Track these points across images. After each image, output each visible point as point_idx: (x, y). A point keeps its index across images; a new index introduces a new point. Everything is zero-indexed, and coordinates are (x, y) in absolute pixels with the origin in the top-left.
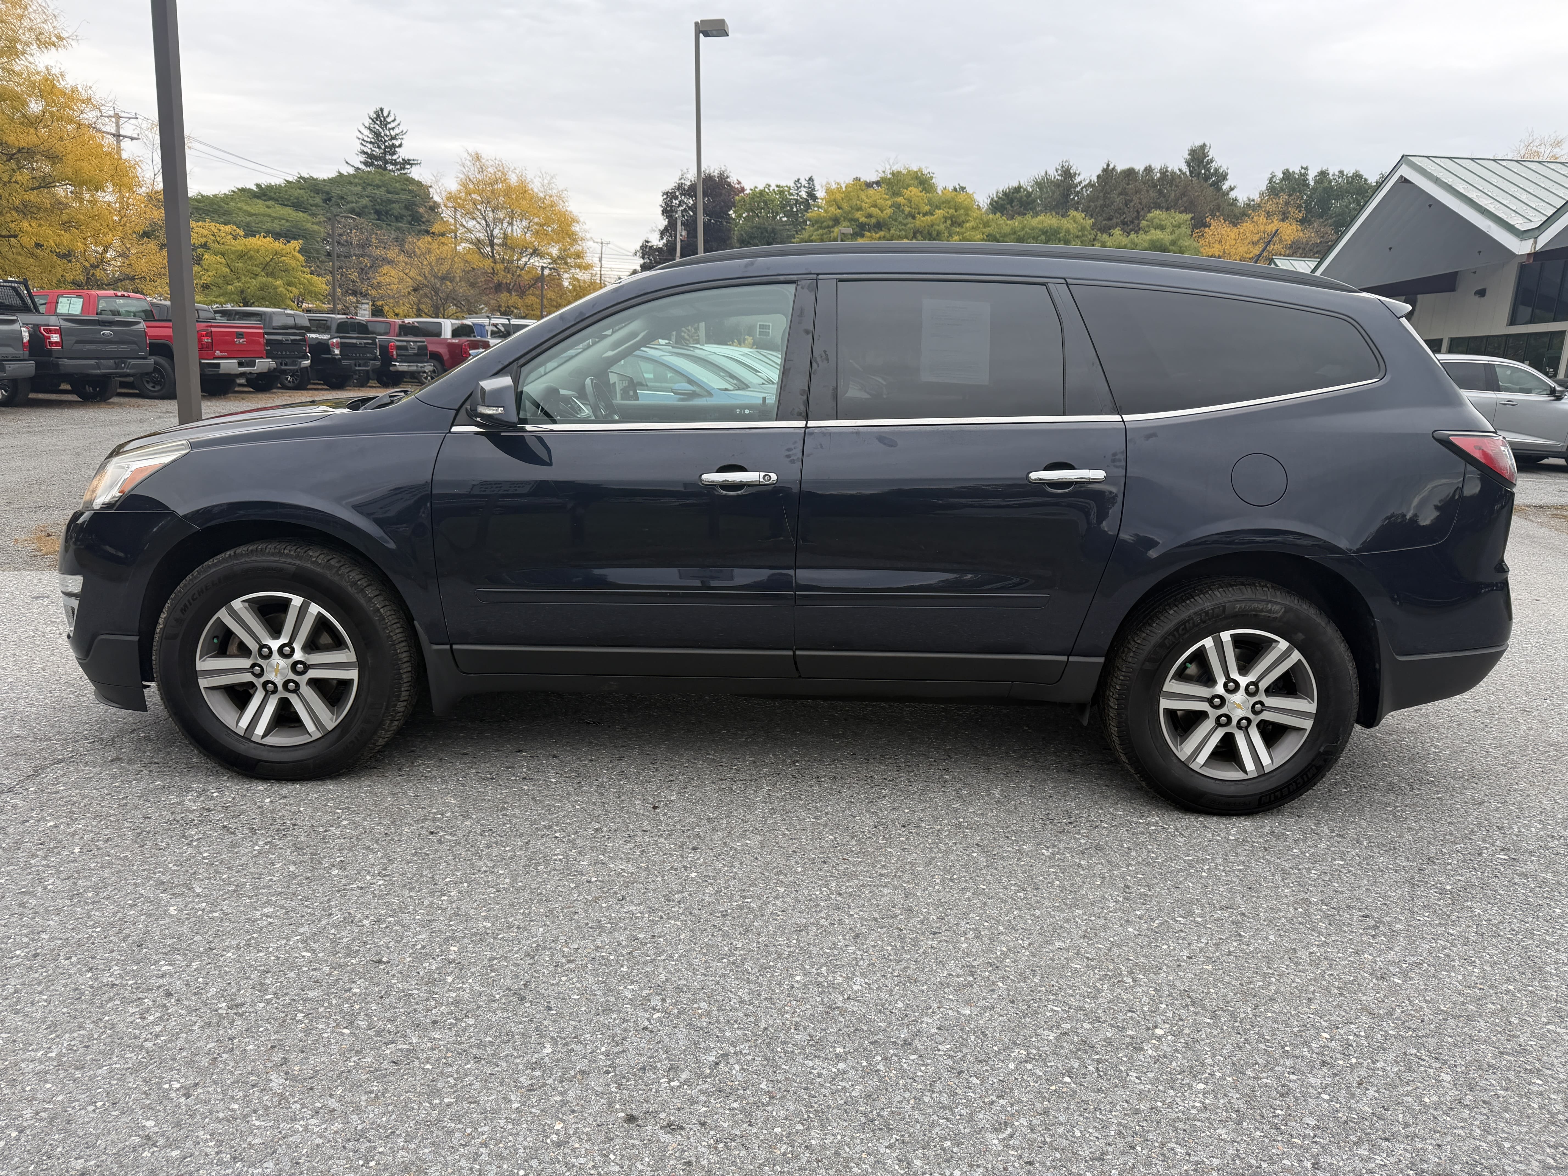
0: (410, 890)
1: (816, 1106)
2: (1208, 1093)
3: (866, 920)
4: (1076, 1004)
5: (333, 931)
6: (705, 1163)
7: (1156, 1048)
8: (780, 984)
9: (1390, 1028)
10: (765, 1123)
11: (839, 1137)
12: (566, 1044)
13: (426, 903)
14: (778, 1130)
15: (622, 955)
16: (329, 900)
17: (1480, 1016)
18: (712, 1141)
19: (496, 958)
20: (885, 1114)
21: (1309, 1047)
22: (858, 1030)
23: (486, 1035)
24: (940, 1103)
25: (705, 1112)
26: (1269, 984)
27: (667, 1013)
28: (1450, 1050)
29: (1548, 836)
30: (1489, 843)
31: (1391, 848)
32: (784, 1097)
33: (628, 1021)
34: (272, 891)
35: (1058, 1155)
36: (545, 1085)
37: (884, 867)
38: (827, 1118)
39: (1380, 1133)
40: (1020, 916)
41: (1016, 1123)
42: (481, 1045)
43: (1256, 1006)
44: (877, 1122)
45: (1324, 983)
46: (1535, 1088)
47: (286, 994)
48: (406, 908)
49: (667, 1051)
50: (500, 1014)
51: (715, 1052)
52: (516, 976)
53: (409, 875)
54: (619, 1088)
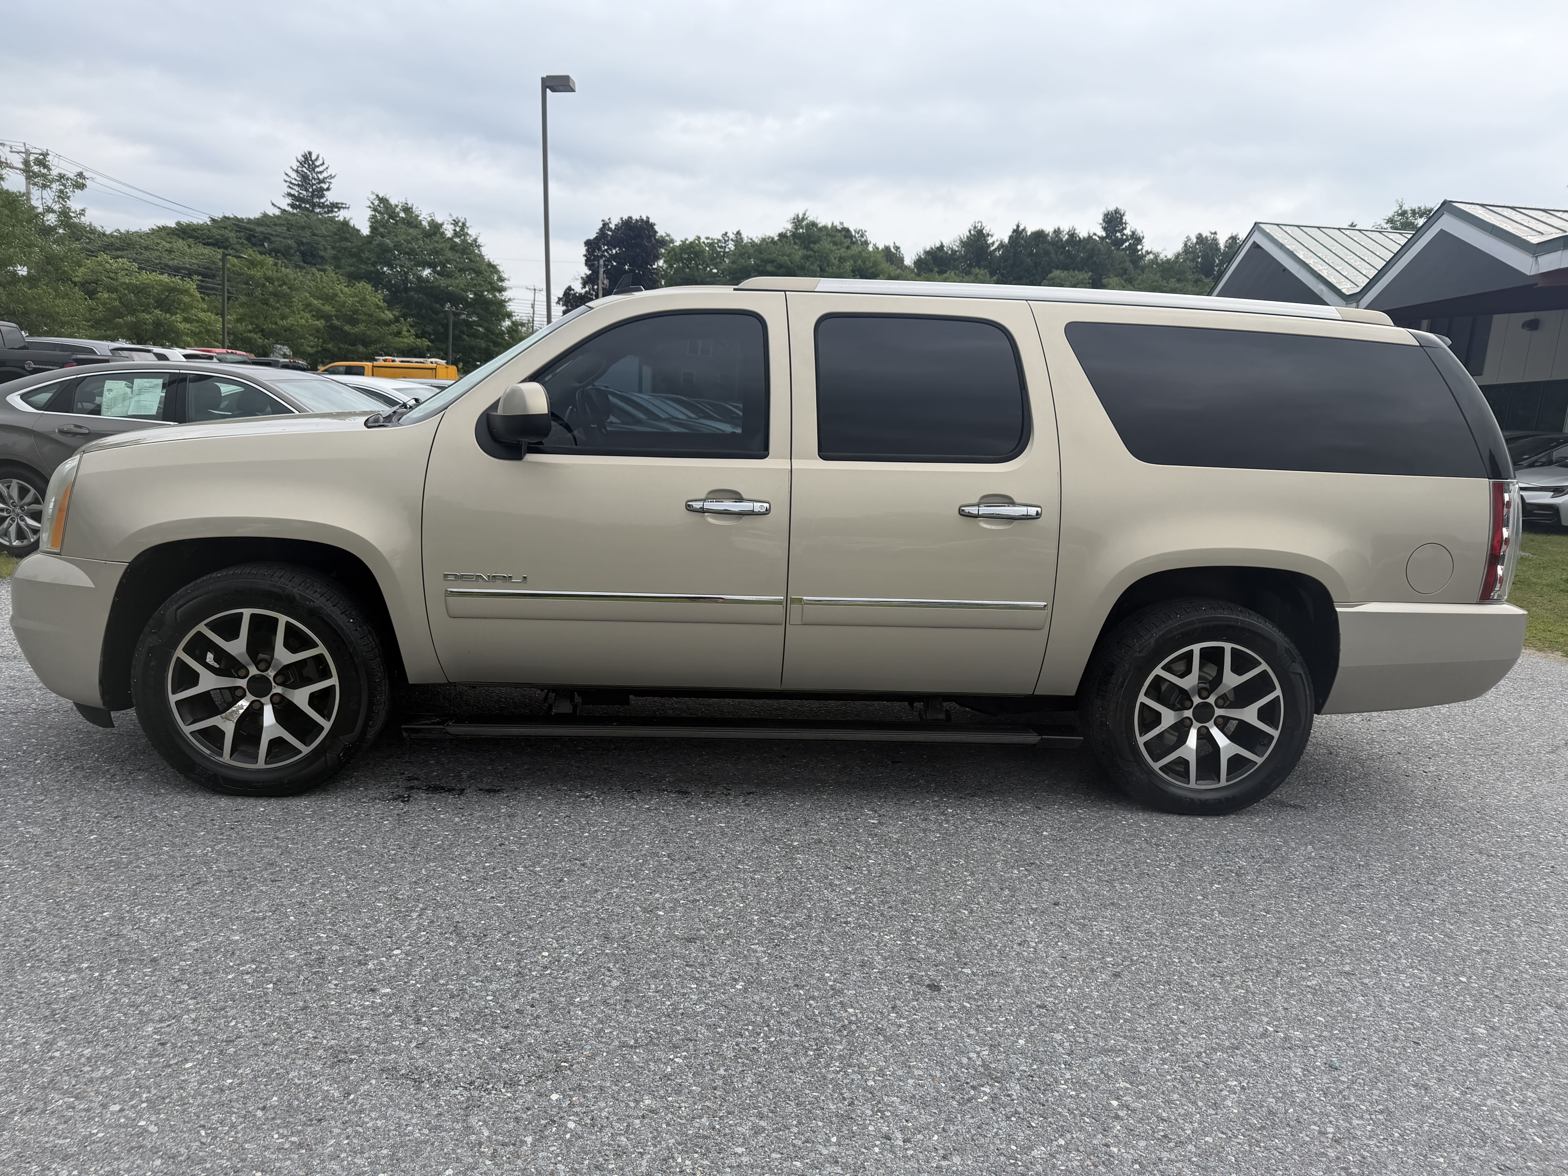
2: (387, 995)
4: (345, 932)
7: (379, 963)
8: (83, 918)
9: (611, 948)
21: (519, 962)
22: (118, 950)
24: (133, 1002)
35: (195, 1038)
39: (507, 1022)
40: (372, 868)
41: (185, 1017)
44: (58, 1016)
45: (593, 915)
46: (684, 991)
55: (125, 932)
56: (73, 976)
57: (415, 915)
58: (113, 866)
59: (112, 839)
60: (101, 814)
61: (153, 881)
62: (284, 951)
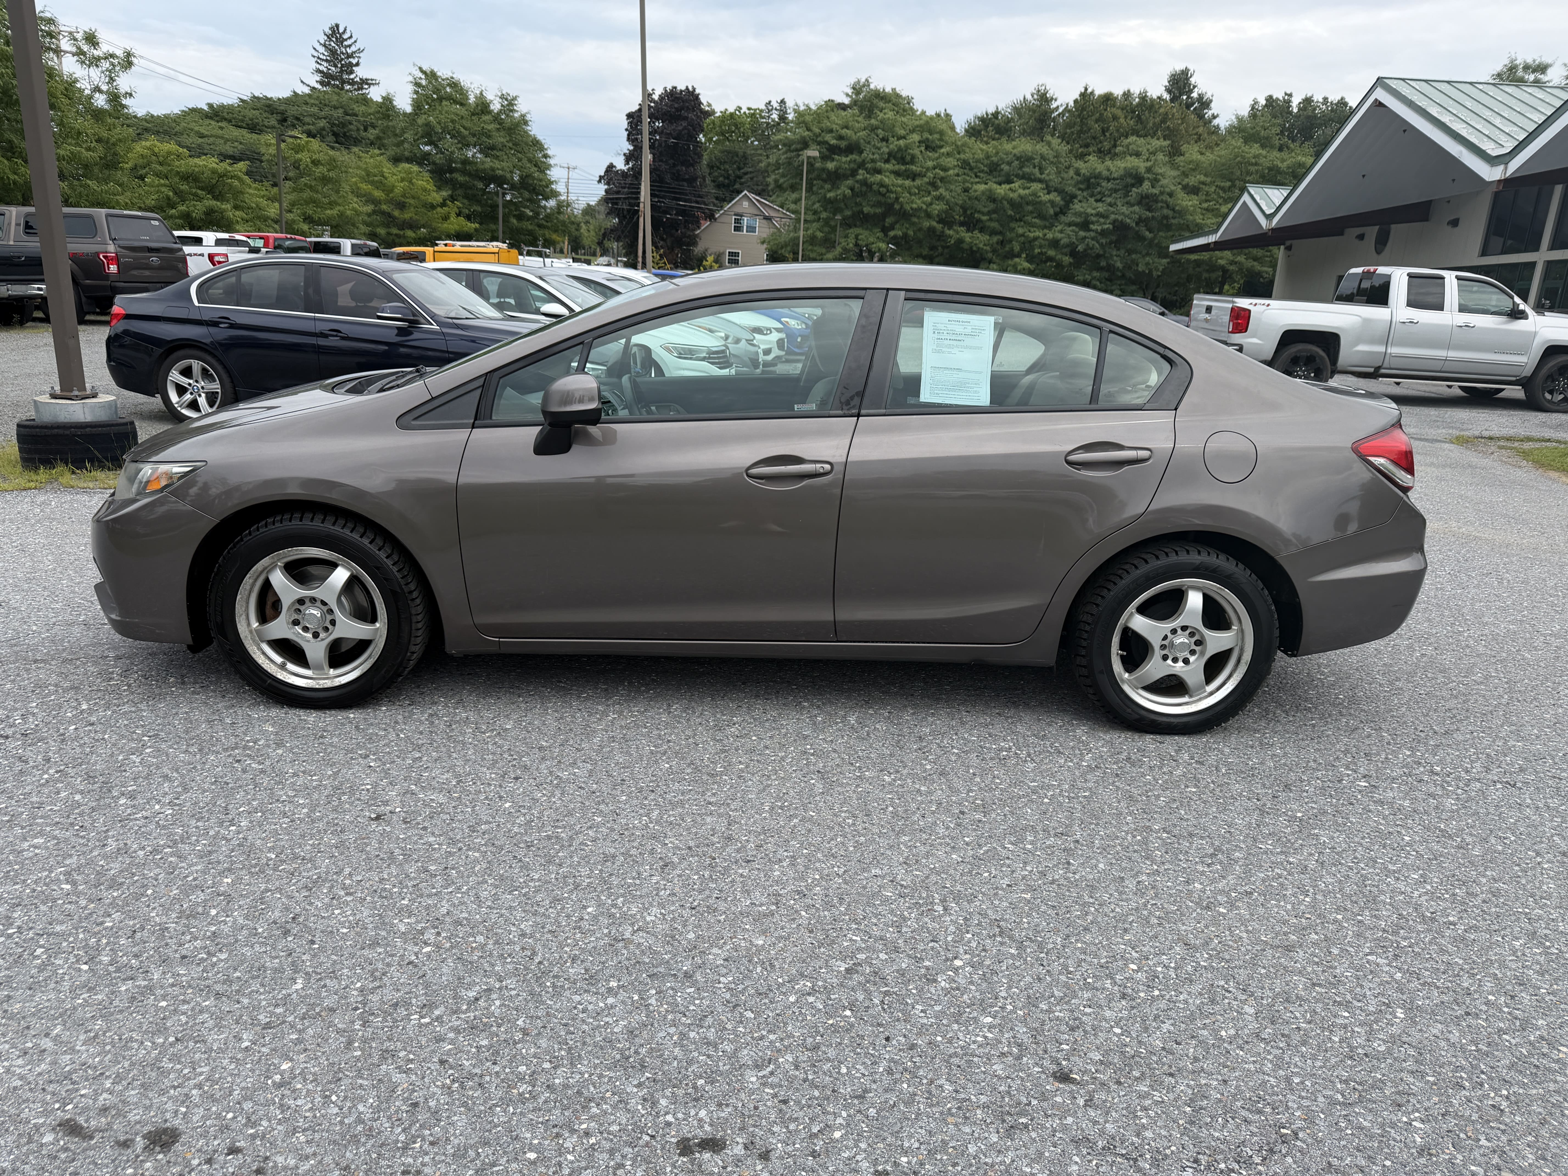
0: (198, 820)
1: (571, 1043)
2: (994, 1027)
3: (680, 849)
4: (878, 933)
5: (101, 863)
6: (432, 1104)
8: (568, 916)
9: (1203, 958)
10: (511, 1061)
11: (586, 1076)
12: (320, 979)
13: (212, 833)
14: (522, 1069)
15: (407, 886)
16: (107, 830)
17: (1301, 946)
18: (448, 1081)
19: (272, 890)
20: (643, 1051)
21: (1112, 978)
23: (235, 970)
24: (705, 1038)
25: (450, 1050)
26: (1087, 914)
27: (438, 947)
28: (1260, 981)
29: (1415, 762)
30: (1352, 770)
31: (1249, 774)
32: (539, 1034)
33: (393, 955)
34: (49, 821)
35: (817, 1093)
36: (284, 1022)
37: (714, 794)
38: (579, 1056)
39: (1166, 1067)
40: (843, 843)
41: (781, 1060)
42: (228, 981)
43: (1068, 936)
44: (631, 1060)
45: (1145, 912)
46: (1340, 1021)
47: (31, 928)
48: (188, 838)
49: (427, 986)
50: (257, 948)
51: (478, 988)
52: (287, 909)
53: (201, 804)
54: (363, 1025)
55: (627, 935)
56: (610, 1001)
57: (939, 908)
58: (556, 844)
59: (530, 808)
60: (496, 774)
61: (613, 863)
62: (827, 961)
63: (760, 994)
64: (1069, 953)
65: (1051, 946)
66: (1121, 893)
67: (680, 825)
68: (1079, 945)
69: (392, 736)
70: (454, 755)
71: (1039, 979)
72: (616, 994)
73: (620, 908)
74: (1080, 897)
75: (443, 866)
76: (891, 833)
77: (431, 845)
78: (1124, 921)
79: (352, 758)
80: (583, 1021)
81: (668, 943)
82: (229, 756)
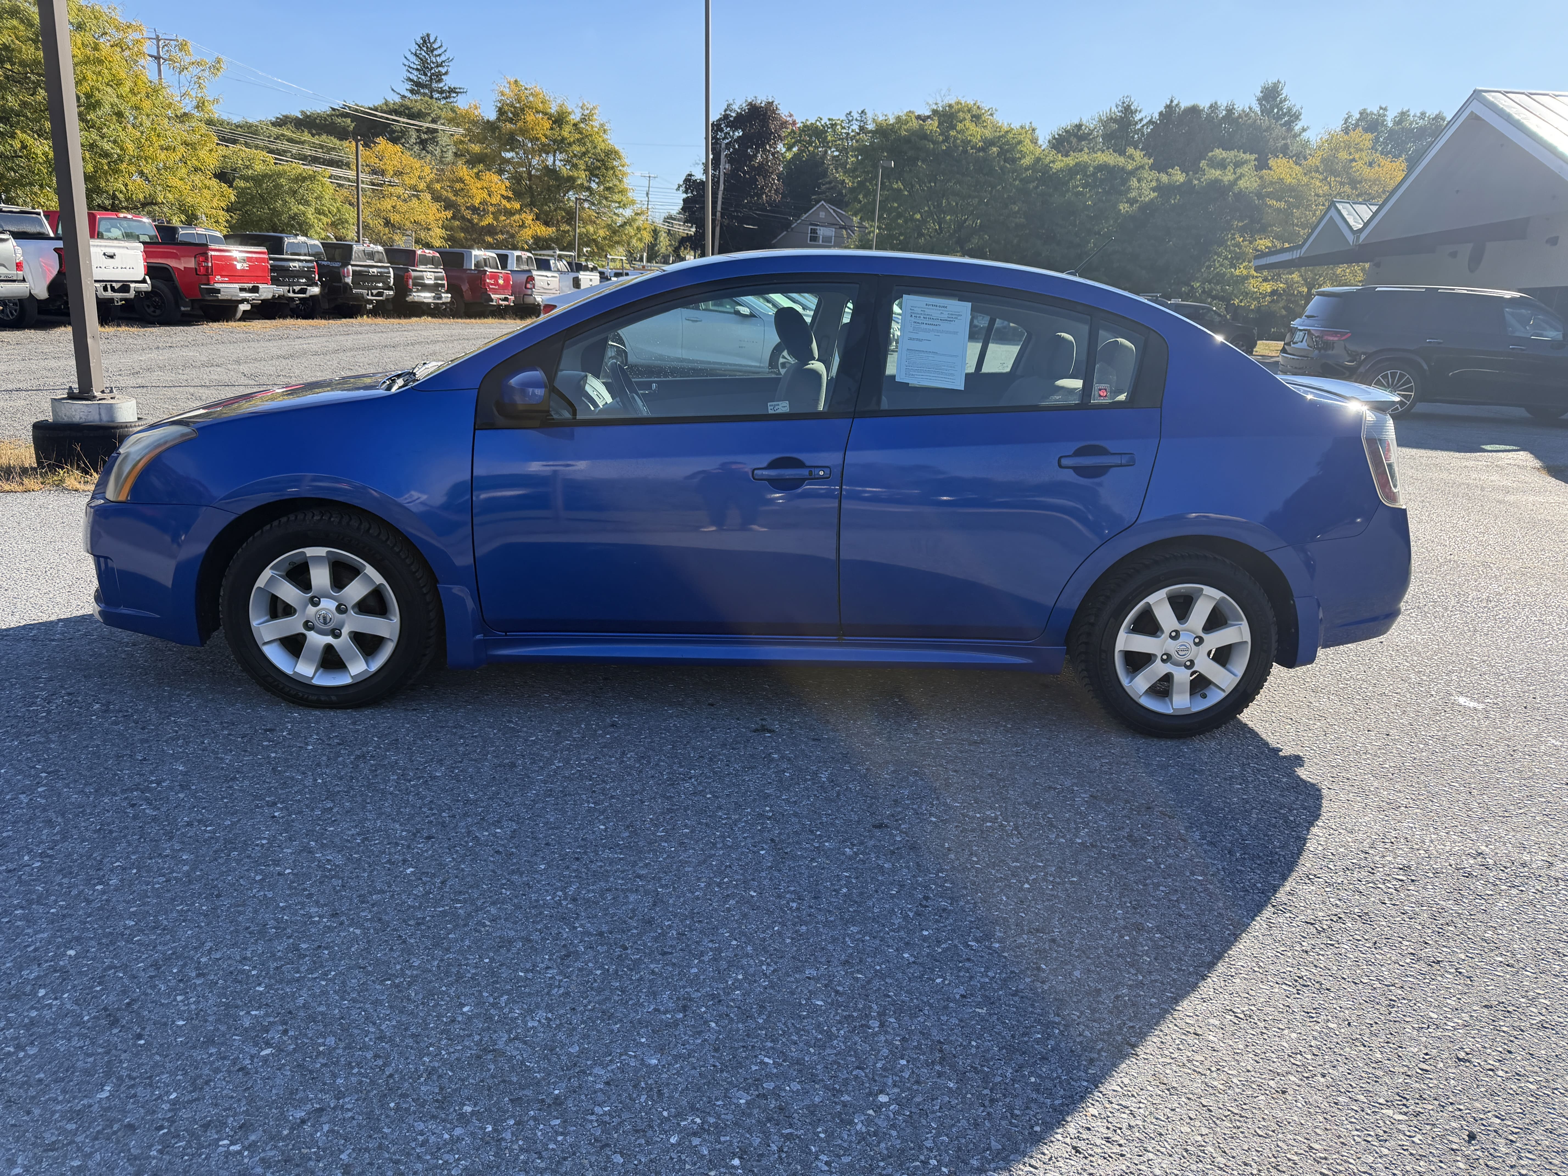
0: (64, 876)
4: (795, 1055)
7: (869, 1121)
8: (439, 1016)
12: (133, 1086)
13: (74, 892)
15: (268, 969)
19: (116, 967)
22: (504, 1081)
23: (41, 1068)
27: (280, 1049)
33: (224, 1058)
36: (72, 1142)
43: (1021, 1067)
45: (1119, 1038)
48: (47, 898)
49: (251, 1101)
50: (75, 1042)
51: (309, 1106)
52: (124, 992)
53: (75, 856)
54: (161, 1152)
55: (501, 1045)
56: (458, 1131)
57: (875, 1024)
58: (450, 922)
59: (434, 875)
60: (408, 831)
61: (509, 950)
62: (727, 1090)
63: (637, 1131)
64: (1019, 1091)
65: (998, 1079)
66: (1093, 1011)
67: (597, 903)
68: (1033, 1080)
69: (309, 782)
70: (369, 807)
71: (976, 1125)
72: (468, 1122)
73: (502, 1008)
74: (1045, 1013)
75: (317, 944)
76: (838, 922)
77: (311, 917)
78: (1093, 1048)
79: (257, 806)
80: (419, 1157)
81: (546, 1055)
82: (126, 798)
